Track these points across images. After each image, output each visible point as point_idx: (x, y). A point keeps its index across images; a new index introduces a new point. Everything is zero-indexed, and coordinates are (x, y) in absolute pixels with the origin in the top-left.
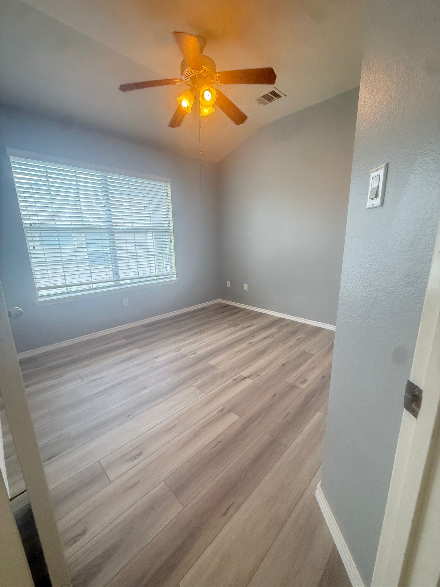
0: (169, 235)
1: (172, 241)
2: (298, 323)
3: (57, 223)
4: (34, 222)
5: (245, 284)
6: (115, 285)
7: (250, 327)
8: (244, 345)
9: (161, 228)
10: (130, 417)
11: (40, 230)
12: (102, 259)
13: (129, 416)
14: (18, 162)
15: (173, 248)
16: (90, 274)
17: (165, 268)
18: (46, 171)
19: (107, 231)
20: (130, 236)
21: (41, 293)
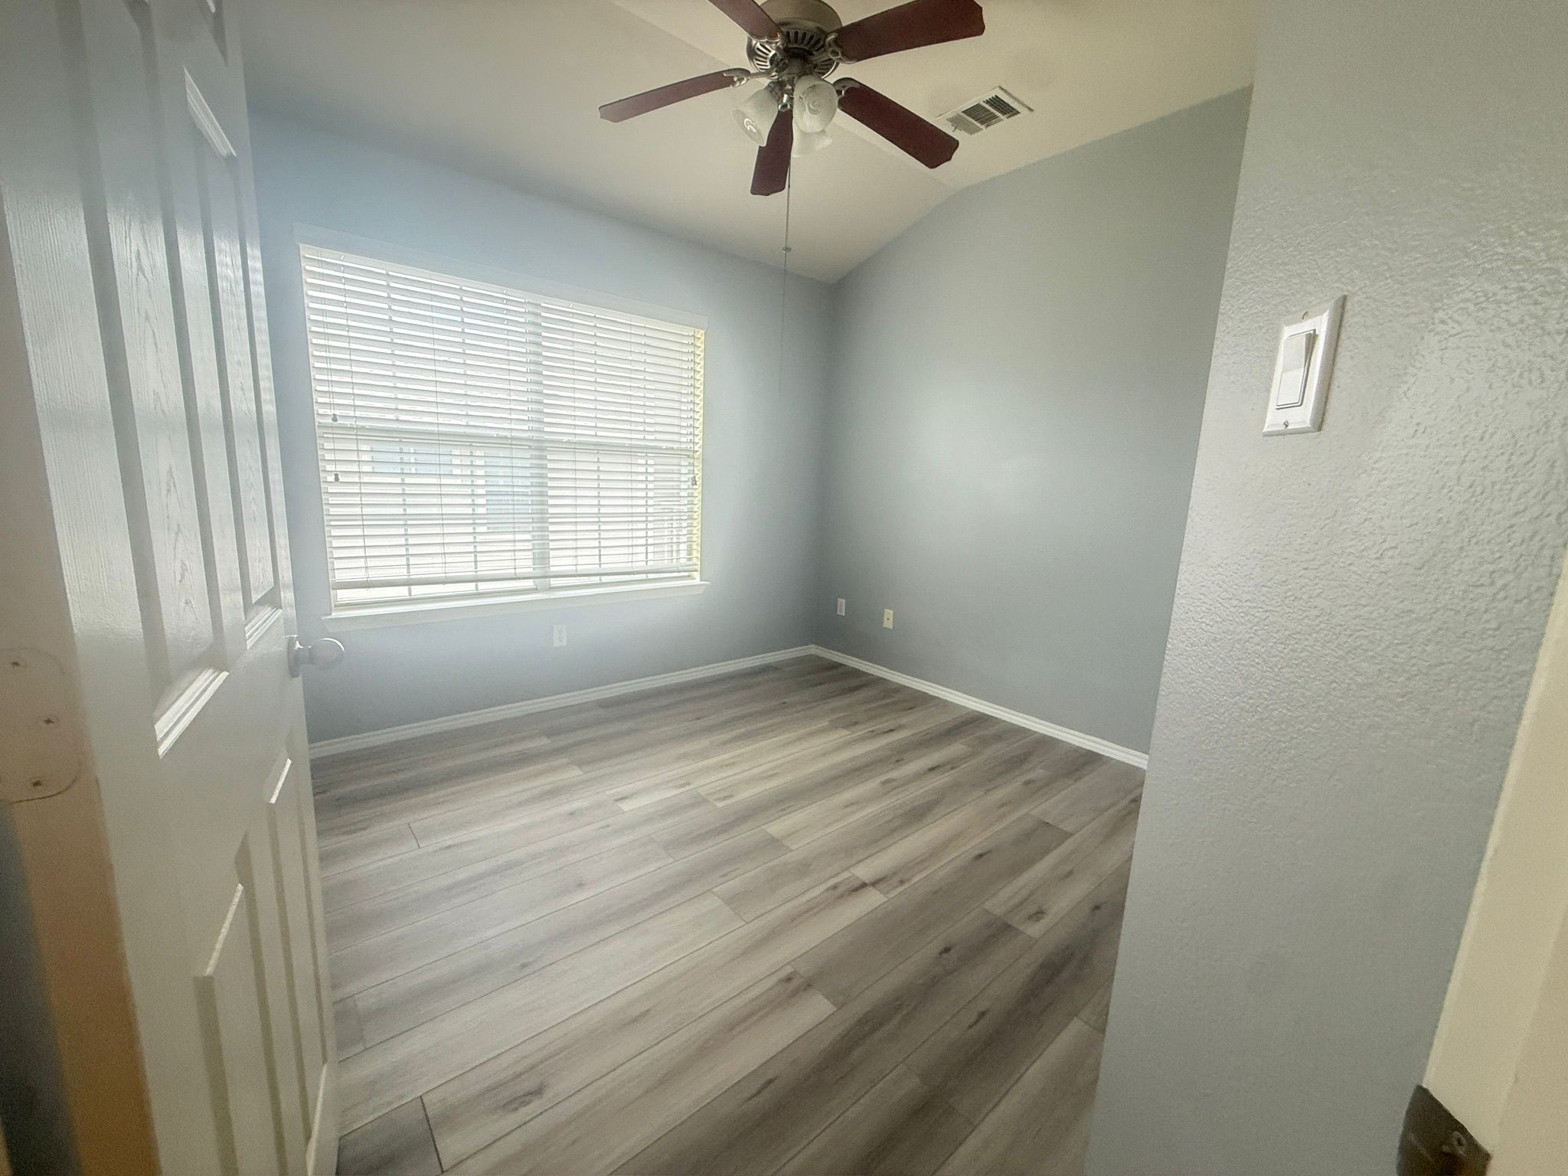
0: (690, 465)
1: (696, 482)
2: (1032, 735)
3: (403, 417)
4: (344, 412)
5: (886, 610)
6: (537, 589)
7: (891, 733)
8: (872, 785)
9: (670, 445)
10: (528, 970)
11: (359, 433)
12: (509, 518)
13: (524, 966)
14: (320, 259)
15: (698, 501)
16: (473, 555)
17: (674, 552)
18: (388, 285)
19: (529, 446)
20: (587, 462)
21: (344, 595)
